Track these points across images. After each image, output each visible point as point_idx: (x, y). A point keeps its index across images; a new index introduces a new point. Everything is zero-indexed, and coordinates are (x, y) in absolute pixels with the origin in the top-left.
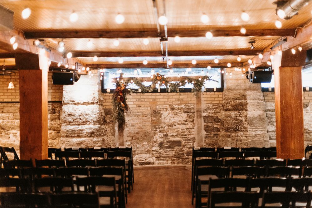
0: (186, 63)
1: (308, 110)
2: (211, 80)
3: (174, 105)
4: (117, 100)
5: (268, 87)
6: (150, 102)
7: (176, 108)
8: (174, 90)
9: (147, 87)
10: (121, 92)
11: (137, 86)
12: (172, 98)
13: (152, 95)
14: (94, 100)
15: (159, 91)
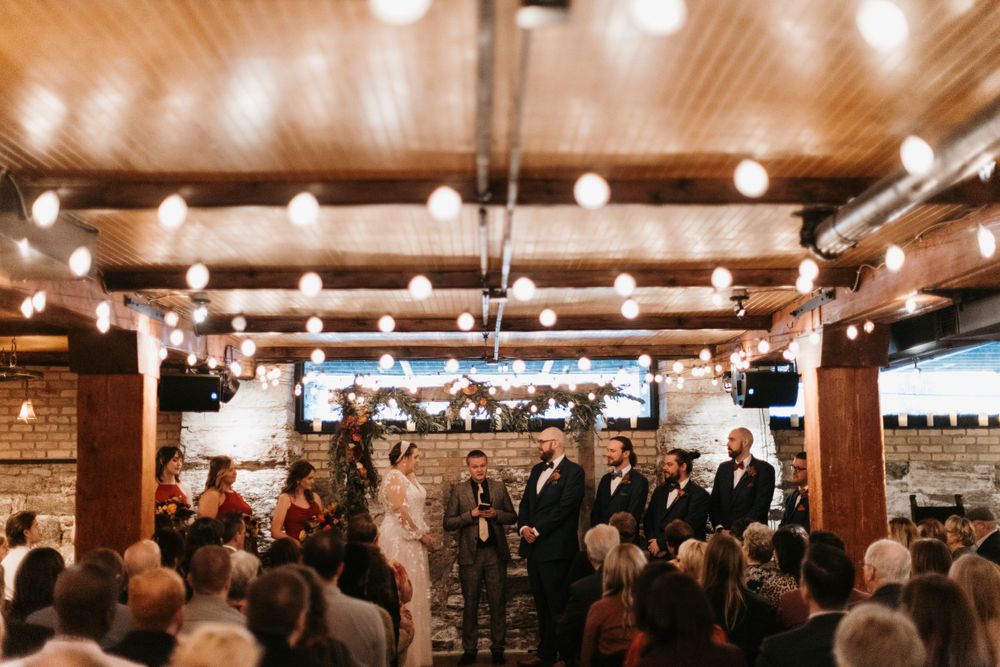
0: (549, 344)
1: (907, 485)
2: (623, 395)
3: (512, 470)
4: (344, 455)
5: (789, 415)
6: (440, 459)
7: (519, 480)
8: (514, 426)
9: (434, 416)
10: (359, 433)
11: (403, 414)
12: (507, 448)
13: (446, 440)
14: (274, 454)
15: (468, 427)
